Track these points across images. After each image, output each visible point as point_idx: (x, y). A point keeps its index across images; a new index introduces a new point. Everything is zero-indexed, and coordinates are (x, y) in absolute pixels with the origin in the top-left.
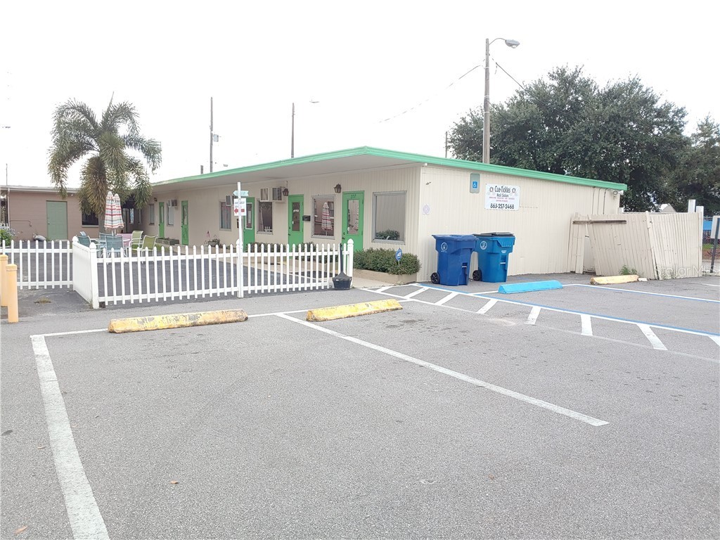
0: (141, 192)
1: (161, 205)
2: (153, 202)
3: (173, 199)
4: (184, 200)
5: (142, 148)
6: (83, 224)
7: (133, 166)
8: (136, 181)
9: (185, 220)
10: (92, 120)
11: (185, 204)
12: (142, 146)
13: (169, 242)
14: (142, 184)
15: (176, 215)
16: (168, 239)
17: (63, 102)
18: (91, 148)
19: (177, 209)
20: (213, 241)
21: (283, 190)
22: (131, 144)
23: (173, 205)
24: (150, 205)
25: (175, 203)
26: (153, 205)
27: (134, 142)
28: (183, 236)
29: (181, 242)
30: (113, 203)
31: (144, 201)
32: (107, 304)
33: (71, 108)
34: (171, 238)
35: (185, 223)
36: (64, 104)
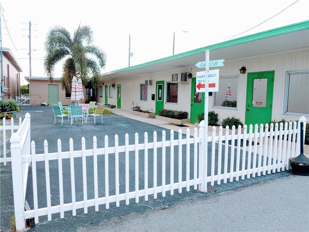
0: (95, 79)
1: (106, 87)
2: (102, 85)
3: (113, 83)
4: (118, 84)
5: (96, 53)
6: (66, 97)
7: (91, 64)
8: (93, 72)
9: (119, 95)
10: (68, 38)
11: (119, 86)
12: (96, 52)
13: (110, 106)
14: (96, 74)
15: (114, 92)
16: (109, 105)
17: (53, 28)
18: (68, 53)
19: (114, 89)
20: (136, 107)
21: (188, 74)
22: (90, 51)
23: (112, 87)
24: (100, 87)
25: (113, 86)
26: (102, 87)
27: (92, 50)
28: (118, 104)
29: (116, 107)
30: (77, 84)
31: (97, 84)
32: (37, 221)
33: (58, 31)
34: (111, 104)
35: (119, 97)
36: (53, 29)
